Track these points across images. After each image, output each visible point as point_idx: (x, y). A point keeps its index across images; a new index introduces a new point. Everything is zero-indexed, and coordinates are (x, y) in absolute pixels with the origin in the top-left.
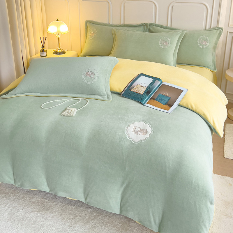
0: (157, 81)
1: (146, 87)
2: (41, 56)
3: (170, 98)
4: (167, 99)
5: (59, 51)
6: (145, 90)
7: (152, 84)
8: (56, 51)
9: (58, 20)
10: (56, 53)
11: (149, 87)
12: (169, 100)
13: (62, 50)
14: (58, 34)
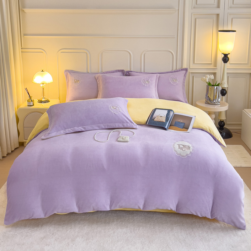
0: (171, 112)
1: (165, 116)
2: (28, 106)
3: (184, 123)
4: (183, 125)
5: (43, 100)
6: (165, 119)
7: (168, 114)
8: (41, 100)
9: (43, 71)
10: (41, 102)
12: (184, 125)
13: (47, 99)
14: (43, 84)
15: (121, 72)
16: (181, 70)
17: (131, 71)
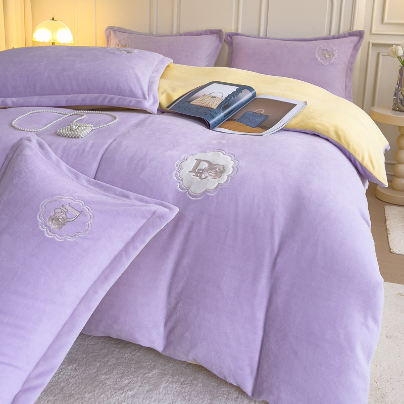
0: (245, 91)
4: (260, 119)
6: (220, 102)
7: (234, 94)
11: (229, 98)
14: (53, 43)
15: (215, 35)
16: (347, 35)
17: (237, 34)
